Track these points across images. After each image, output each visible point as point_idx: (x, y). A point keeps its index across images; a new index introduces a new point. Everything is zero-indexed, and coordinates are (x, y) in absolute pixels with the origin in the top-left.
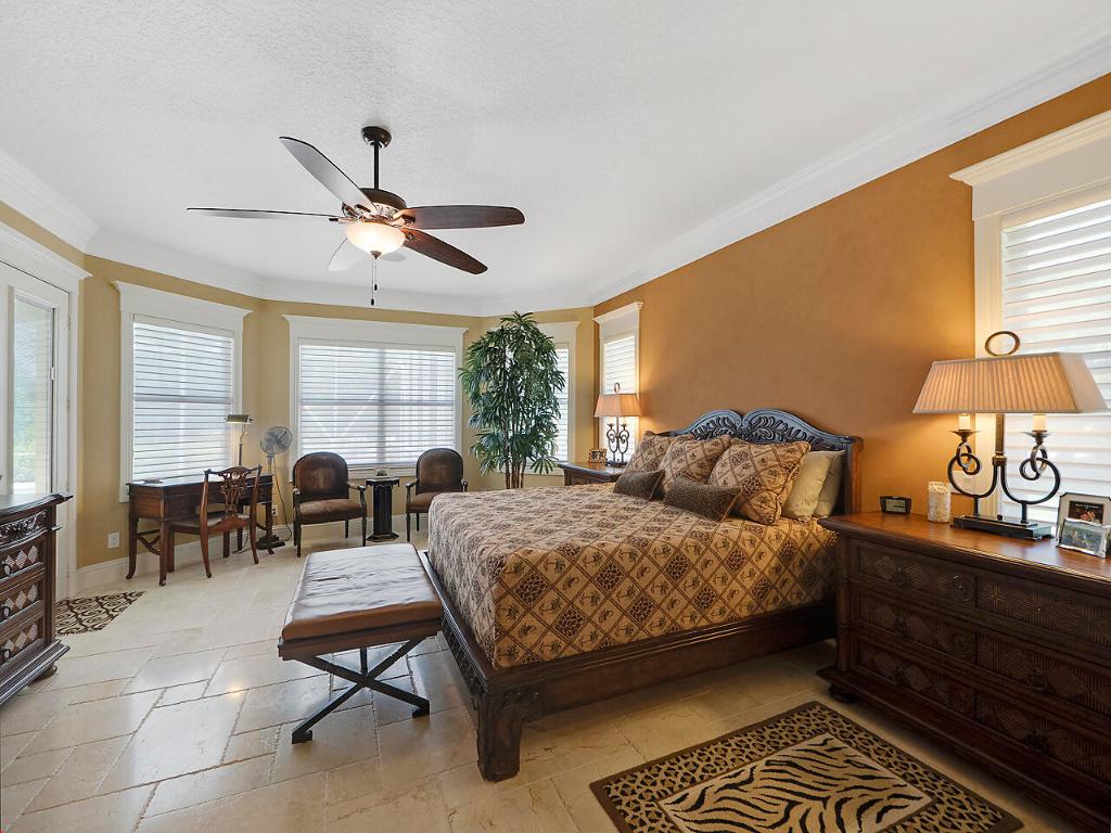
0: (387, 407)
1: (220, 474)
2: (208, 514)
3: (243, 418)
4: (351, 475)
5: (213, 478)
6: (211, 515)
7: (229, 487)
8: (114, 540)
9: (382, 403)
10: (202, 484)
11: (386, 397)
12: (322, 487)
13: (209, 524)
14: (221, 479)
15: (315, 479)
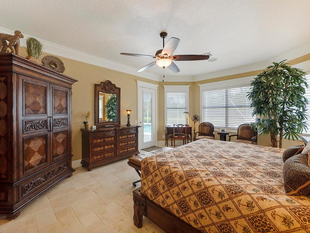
0: (229, 108)
1: (177, 126)
2: (175, 135)
3: (187, 113)
4: (215, 130)
5: (175, 126)
6: (176, 135)
7: (179, 129)
8: (164, 137)
9: (227, 107)
10: (173, 127)
11: (228, 105)
12: (206, 132)
13: (175, 137)
14: (177, 127)
15: (204, 130)
